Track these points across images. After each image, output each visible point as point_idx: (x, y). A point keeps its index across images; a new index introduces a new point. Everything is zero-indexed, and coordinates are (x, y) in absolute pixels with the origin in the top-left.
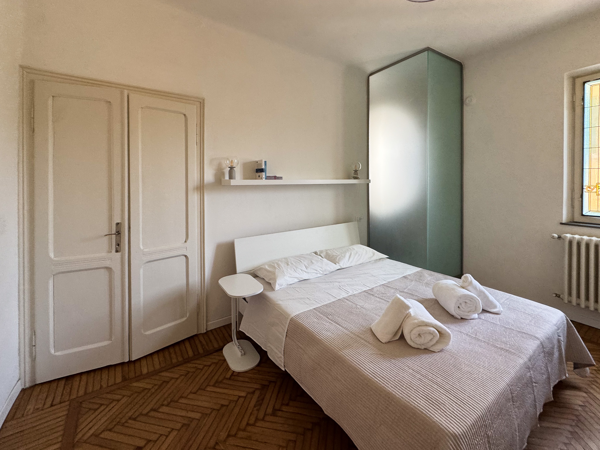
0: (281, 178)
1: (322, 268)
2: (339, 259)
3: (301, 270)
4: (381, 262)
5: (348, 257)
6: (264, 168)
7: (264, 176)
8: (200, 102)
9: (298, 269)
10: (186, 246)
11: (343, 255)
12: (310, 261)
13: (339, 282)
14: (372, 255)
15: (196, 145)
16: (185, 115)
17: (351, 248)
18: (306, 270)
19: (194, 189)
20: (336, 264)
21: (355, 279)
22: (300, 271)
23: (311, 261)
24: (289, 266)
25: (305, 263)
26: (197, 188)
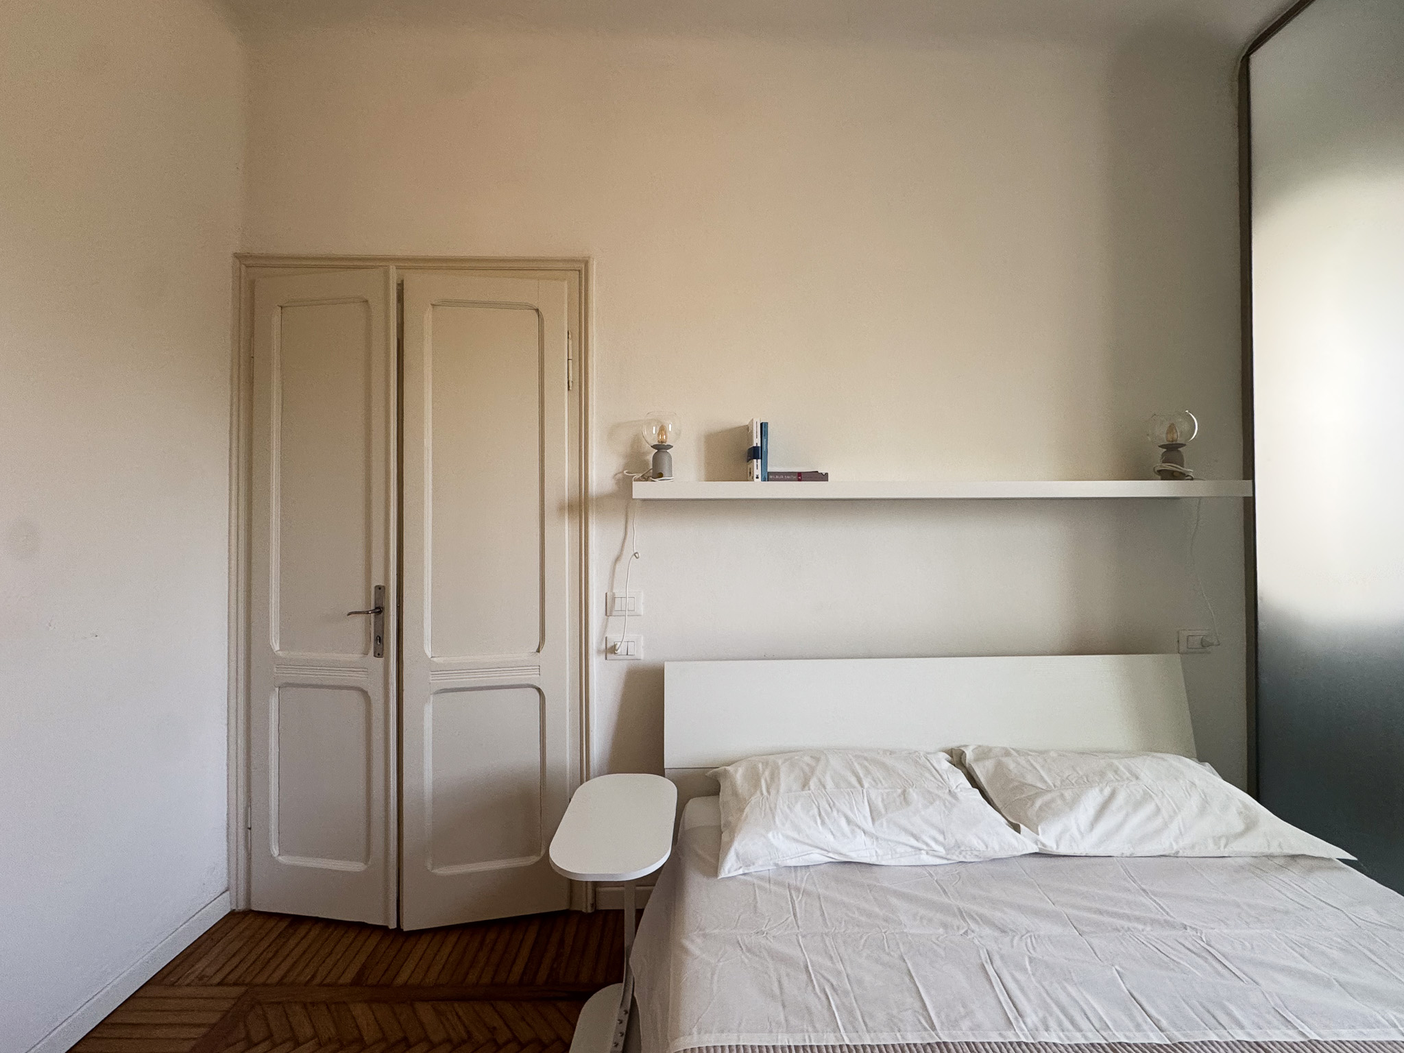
0: (824, 477)
1: (943, 833)
2: (1040, 808)
3: (849, 821)
4: (1292, 876)
5: (1091, 812)
6: (759, 445)
7: (757, 472)
8: (579, 271)
9: (835, 813)
10: (538, 664)
11: (1068, 794)
12: (899, 791)
13: (1003, 931)
14: (1239, 826)
15: (569, 389)
16: (537, 310)
17: (1121, 768)
18: (868, 825)
19: (561, 509)
20: (1016, 828)
21: (1096, 942)
22: (843, 822)
23: (904, 792)
24: (806, 792)
25: (874, 794)
26: (571, 507)
